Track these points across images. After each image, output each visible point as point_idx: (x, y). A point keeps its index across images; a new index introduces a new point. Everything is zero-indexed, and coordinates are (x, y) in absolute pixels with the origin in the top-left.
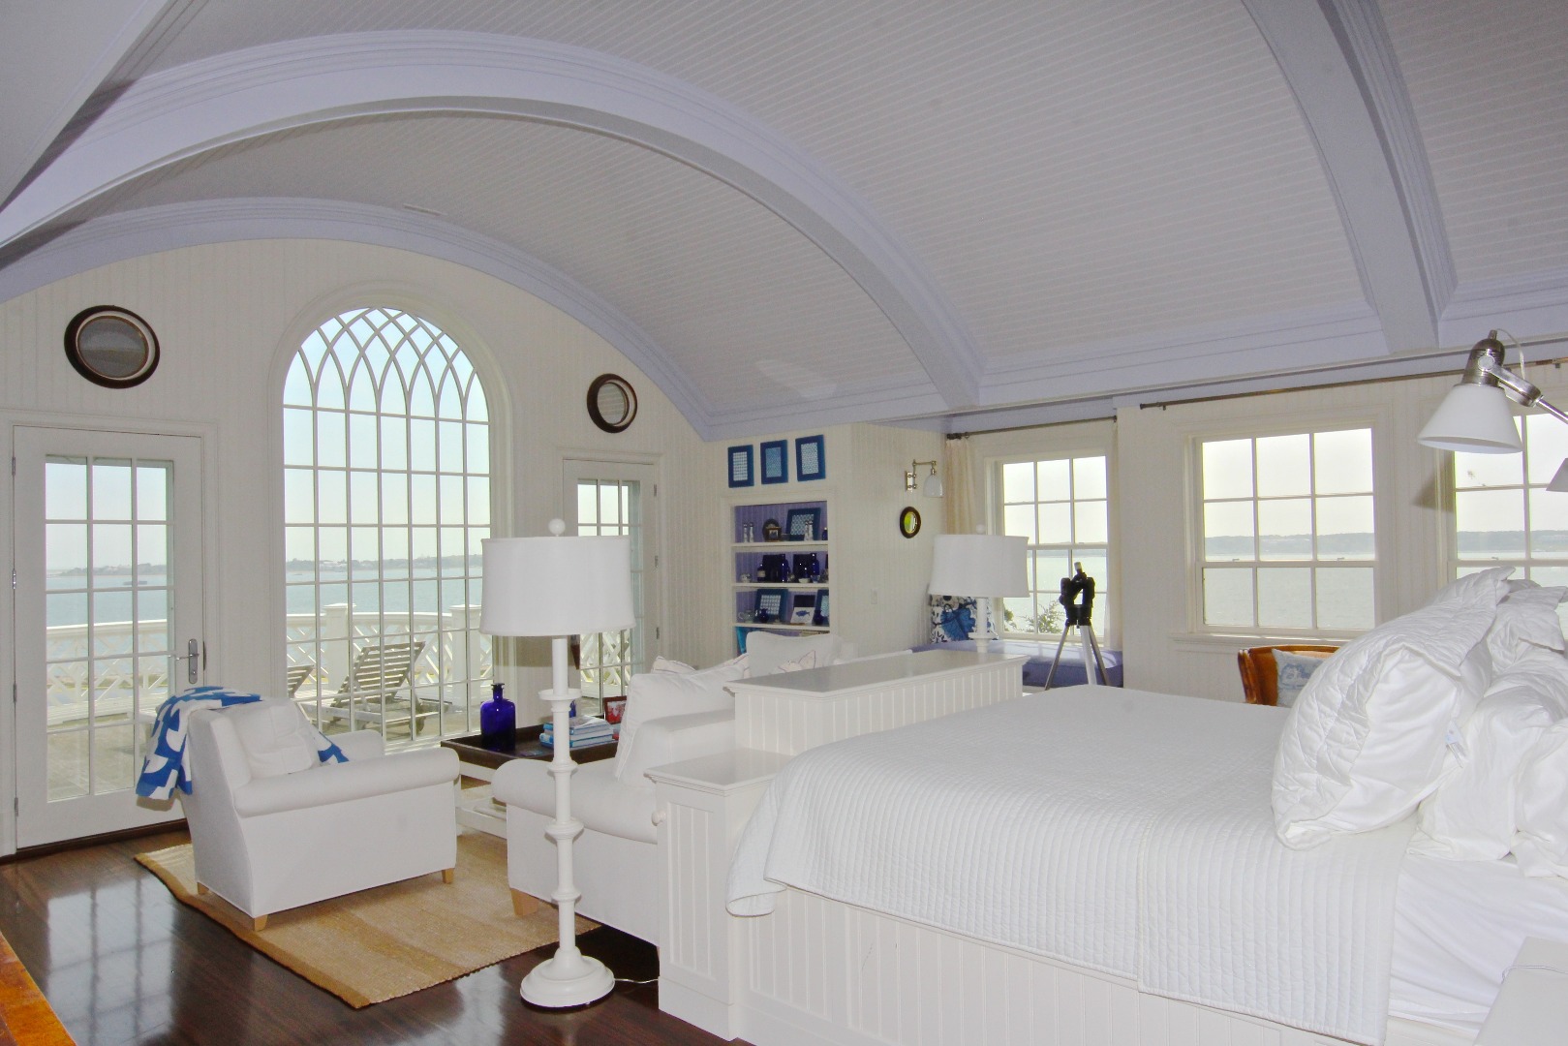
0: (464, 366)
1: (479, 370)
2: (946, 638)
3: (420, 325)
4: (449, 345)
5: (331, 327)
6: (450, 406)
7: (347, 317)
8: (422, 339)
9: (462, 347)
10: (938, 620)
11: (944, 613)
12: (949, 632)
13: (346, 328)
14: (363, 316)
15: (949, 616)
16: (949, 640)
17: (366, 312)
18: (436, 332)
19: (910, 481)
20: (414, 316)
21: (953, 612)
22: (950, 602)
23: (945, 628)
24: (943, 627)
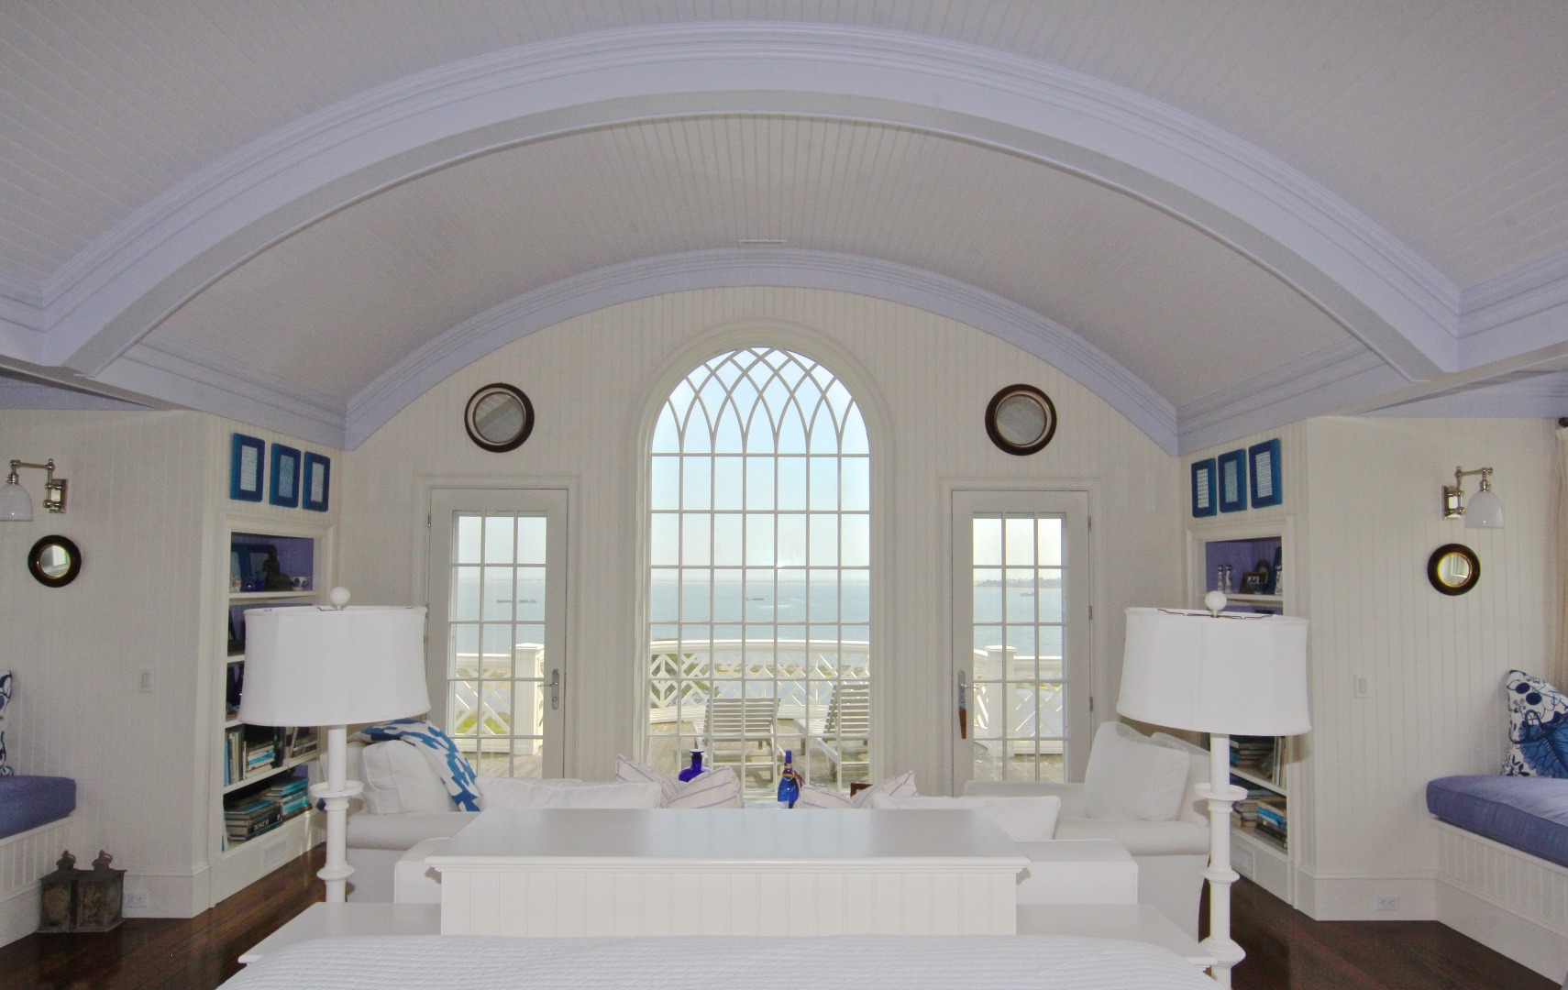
0: (840, 395)
1: (857, 398)
2: (1526, 768)
3: (791, 358)
4: (823, 375)
5: (698, 375)
6: (824, 439)
7: (713, 363)
8: (792, 373)
9: (838, 375)
10: (1516, 735)
11: (1525, 724)
12: (1533, 758)
13: (713, 373)
14: (731, 359)
15: (1533, 732)
16: (1533, 772)
17: (733, 355)
18: (808, 363)
19: (1453, 502)
20: (784, 351)
21: (1542, 725)
22: (1537, 708)
23: (1525, 751)
24: (1522, 749)
